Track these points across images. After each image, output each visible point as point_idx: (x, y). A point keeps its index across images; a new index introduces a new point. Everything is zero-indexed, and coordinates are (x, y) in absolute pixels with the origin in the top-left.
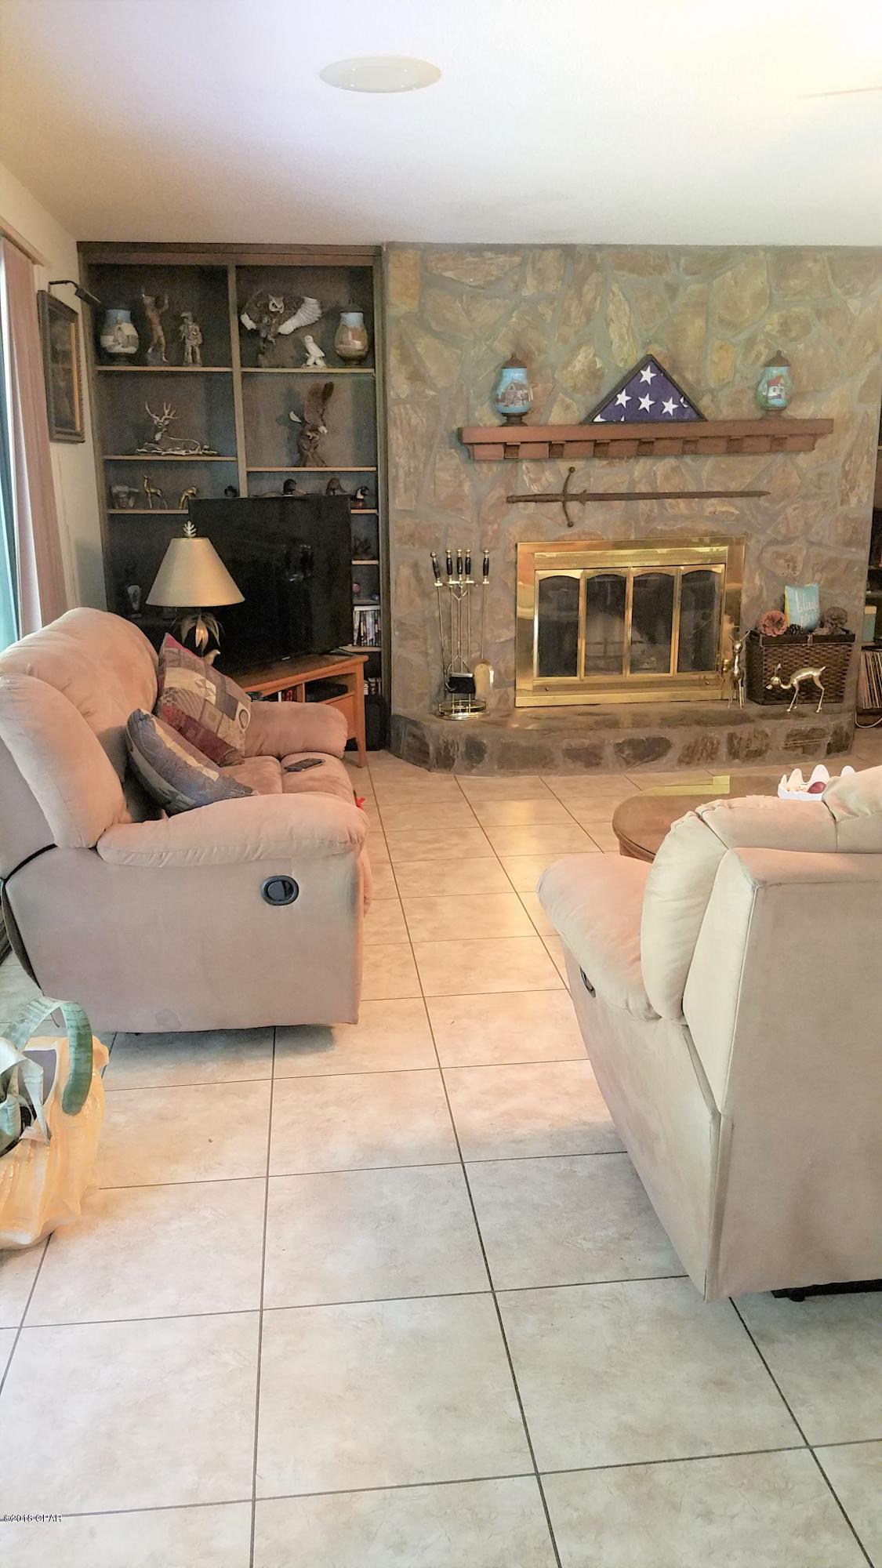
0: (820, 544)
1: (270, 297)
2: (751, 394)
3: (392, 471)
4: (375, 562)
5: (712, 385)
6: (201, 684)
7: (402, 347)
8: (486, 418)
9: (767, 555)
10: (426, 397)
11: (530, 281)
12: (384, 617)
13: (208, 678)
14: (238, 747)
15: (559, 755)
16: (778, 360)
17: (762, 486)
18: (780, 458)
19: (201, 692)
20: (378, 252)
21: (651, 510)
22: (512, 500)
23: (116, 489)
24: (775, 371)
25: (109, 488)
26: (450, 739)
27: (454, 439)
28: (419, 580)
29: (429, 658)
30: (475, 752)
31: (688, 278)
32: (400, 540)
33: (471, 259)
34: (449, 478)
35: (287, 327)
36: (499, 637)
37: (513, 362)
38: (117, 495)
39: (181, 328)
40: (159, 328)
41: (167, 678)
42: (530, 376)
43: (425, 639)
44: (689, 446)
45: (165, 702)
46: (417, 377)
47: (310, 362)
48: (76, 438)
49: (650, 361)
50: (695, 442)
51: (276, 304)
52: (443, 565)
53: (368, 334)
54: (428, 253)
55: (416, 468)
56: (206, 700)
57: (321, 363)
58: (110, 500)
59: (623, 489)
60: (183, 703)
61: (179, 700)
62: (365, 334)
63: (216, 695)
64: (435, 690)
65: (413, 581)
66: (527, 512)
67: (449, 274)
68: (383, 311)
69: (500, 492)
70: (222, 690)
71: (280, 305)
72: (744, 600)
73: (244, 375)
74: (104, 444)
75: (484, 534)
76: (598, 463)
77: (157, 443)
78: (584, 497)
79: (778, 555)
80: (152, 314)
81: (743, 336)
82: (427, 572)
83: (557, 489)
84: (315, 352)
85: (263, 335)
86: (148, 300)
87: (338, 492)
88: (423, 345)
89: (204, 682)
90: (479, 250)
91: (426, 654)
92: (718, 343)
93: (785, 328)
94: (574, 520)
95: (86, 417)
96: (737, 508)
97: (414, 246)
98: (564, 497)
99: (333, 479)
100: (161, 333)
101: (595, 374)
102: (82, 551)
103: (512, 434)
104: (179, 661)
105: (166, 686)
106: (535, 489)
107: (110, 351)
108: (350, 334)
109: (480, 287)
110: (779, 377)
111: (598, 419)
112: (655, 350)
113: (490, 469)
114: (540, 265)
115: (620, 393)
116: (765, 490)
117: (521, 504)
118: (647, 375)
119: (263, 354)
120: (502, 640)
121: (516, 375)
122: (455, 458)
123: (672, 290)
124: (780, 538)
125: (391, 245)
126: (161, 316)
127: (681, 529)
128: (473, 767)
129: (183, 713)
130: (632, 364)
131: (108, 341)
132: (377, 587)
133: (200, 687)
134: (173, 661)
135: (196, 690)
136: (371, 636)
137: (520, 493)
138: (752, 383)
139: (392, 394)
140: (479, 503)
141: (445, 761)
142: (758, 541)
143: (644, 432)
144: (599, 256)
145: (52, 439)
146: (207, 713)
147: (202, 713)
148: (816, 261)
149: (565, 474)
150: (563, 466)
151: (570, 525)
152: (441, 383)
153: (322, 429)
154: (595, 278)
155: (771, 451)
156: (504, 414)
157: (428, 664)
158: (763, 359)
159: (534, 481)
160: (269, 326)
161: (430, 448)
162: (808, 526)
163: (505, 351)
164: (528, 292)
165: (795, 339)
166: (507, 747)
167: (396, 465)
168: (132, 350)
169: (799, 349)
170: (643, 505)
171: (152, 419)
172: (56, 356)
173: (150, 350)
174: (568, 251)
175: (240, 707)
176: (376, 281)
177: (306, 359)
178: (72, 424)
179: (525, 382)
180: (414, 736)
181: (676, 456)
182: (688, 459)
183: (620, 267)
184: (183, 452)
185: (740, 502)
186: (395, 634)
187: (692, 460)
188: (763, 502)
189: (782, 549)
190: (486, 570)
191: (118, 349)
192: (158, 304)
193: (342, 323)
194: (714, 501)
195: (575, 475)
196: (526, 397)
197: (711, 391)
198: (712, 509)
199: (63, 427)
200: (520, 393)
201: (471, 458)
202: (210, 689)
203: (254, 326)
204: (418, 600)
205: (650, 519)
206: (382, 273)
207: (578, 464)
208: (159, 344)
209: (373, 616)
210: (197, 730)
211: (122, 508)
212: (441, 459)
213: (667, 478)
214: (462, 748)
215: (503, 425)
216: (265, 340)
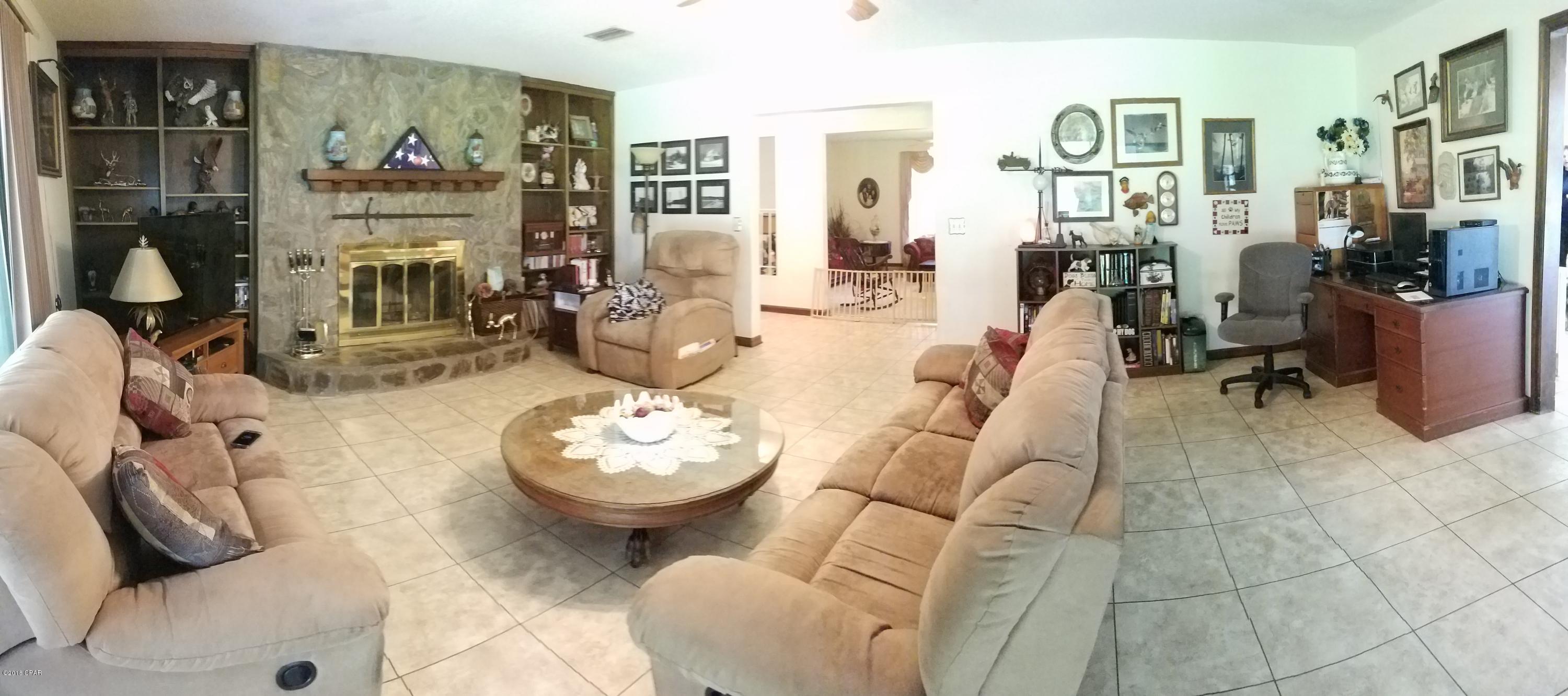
0: (499, 244)
1: (185, 78)
2: (462, 155)
3: (260, 196)
4: (246, 256)
5: (445, 149)
6: (158, 371)
7: (268, 113)
8: (319, 164)
9: (476, 251)
10: (283, 148)
11: (344, 76)
12: (253, 290)
13: (163, 365)
14: (187, 421)
15: (378, 380)
16: (477, 135)
17: (470, 211)
18: (477, 195)
19: (158, 379)
20: (253, 50)
21: (415, 225)
22: (335, 217)
23: (81, 209)
24: (476, 141)
25: (77, 208)
26: (305, 373)
27: (300, 177)
28: (277, 268)
29: (283, 318)
30: (322, 382)
31: (429, 80)
32: (264, 242)
33: (310, 58)
34: (297, 202)
35: (194, 100)
36: (328, 304)
37: (337, 127)
38: (82, 213)
39: (124, 102)
40: (110, 102)
41: (132, 368)
42: (347, 136)
43: (281, 306)
44: (435, 186)
45: (131, 389)
46: (276, 134)
47: (208, 123)
48: (56, 174)
49: (412, 130)
50: (439, 183)
51: (188, 84)
52: (295, 261)
53: (244, 104)
54: (285, 50)
55: (276, 195)
56: (163, 385)
57: (215, 124)
58: (77, 216)
59: (398, 212)
60: (146, 390)
61: (142, 387)
62: (242, 105)
63: (170, 379)
64: (287, 337)
65: (273, 269)
66: (344, 225)
67: (297, 67)
68: (255, 90)
69: (328, 212)
70: (173, 373)
71: (191, 85)
72: (466, 277)
73: (166, 132)
74: (74, 179)
75: (318, 239)
76: (385, 195)
77: (108, 178)
78: (378, 216)
79: (481, 251)
80: (106, 92)
81: (457, 120)
82: (284, 264)
83: (363, 211)
84: (211, 117)
85: (179, 105)
86: (103, 83)
87: (224, 210)
88: (281, 113)
89: (160, 369)
90: (314, 52)
91: (281, 315)
92: (446, 123)
93: (476, 114)
94: (373, 231)
95: (62, 160)
96: (459, 224)
97: (276, 46)
98: (367, 216)
99: (221, 203)
100: (111, 105)
101: (382, 138)
102: (61, 253)
103: (336, 175)
104: (141, 352)
105: (132, 374)
106: (349, 211)
107: (79, 117)
108: (234, 105)
109: (315, 77)
110: (479, 145)
111: (387, 167)
112: (414, 124)
113: (322, 197)
114: (350, 65)
115: (398, 150)
116: (472, 213)
117: (341, 220)
118: (412, 139)
119: (178, 118)
120: (330, 305)
121: (338, 135)
122: (299, 189)
123: (421, 87)
124: (481, 241)
125: (262, 45)
126: (112, 93)
127: (431, 236)
128: (321, 391)
129: (146, 399)
130: (400, 133)
131: (77, 109)
132: (248, 271)
133: (158, 374)
134: (137, 352)
135: (155, 377)
136: (242, 303)
137: (340, 213)
138: (463, 148)
139: (261, 145)
140: (315, 220)
141: (301, 387)
142: (471, 243)
143: (411, 176)
144: (382, 62)
145: (39, 173)
146: (164, 397)
147: (160, 396)
148: (489, 77)
149: (367, 201)
150: (365, 196)
151: (371, 233)
152: (292, 139)
153: (215, 168)
154: (380, 77)
155: (475, 190)
156: (332, 161)
157: (282, 321)
158: (467, 135)
159: (348, 205)
160: (183, 98)
161: (285, 182)
162: (494, 234)
163: (330, 120)
164: (343, 81)
165: (481, 123)
166: (344, 378)
167: (263, 193)
168: (92, 116)
169: (483, 129)
170: (410, 222)
171: (104, 163)
172: (42, 118)
173: (104, 116)
174: (366, 57)
175: (188, 386)
176: (251, 71)
177: (206, 122)
178: (54, 165)
179: (344, 140)
180: (277, 369)
181: (428, 192)
182: (433, 194)
183: (393, 70)
184: (125, 184)
185: (460, 220)
186: (261, 304)
187: (436, 194)
188: (471, 220)
189: (482, 247)
190: (322, 262)
191: (84, 115)
192: (110, 85)
193: (228, 98)
194: (447, 219)
195: (372, 202)
196: (346, 151)
197: (444, 152)
198: (447, 224)
199: (47, 166)
200: (342, 147)
201: (311, 189)
202: (166, 375)
203: (173, 99)
204: (276, 281)
205: (414, 230)
206: (255, 63)
207: (374, 195)
208: (110, 111)
209: (244, 289)
210: (156, 411)
211: (85, 221)
212: (292, 190)
213: (423, 205)
214: (313, 379)
215: (331, 169)
216: (180, 108)
